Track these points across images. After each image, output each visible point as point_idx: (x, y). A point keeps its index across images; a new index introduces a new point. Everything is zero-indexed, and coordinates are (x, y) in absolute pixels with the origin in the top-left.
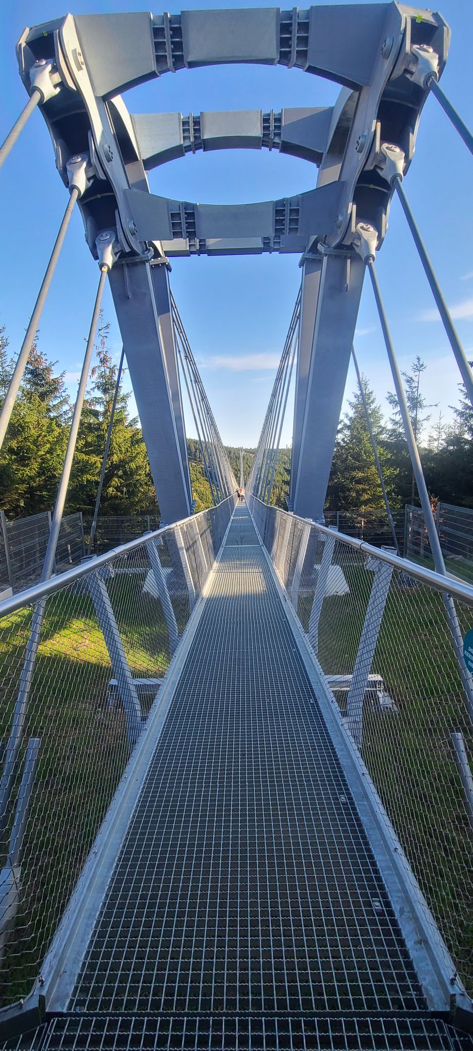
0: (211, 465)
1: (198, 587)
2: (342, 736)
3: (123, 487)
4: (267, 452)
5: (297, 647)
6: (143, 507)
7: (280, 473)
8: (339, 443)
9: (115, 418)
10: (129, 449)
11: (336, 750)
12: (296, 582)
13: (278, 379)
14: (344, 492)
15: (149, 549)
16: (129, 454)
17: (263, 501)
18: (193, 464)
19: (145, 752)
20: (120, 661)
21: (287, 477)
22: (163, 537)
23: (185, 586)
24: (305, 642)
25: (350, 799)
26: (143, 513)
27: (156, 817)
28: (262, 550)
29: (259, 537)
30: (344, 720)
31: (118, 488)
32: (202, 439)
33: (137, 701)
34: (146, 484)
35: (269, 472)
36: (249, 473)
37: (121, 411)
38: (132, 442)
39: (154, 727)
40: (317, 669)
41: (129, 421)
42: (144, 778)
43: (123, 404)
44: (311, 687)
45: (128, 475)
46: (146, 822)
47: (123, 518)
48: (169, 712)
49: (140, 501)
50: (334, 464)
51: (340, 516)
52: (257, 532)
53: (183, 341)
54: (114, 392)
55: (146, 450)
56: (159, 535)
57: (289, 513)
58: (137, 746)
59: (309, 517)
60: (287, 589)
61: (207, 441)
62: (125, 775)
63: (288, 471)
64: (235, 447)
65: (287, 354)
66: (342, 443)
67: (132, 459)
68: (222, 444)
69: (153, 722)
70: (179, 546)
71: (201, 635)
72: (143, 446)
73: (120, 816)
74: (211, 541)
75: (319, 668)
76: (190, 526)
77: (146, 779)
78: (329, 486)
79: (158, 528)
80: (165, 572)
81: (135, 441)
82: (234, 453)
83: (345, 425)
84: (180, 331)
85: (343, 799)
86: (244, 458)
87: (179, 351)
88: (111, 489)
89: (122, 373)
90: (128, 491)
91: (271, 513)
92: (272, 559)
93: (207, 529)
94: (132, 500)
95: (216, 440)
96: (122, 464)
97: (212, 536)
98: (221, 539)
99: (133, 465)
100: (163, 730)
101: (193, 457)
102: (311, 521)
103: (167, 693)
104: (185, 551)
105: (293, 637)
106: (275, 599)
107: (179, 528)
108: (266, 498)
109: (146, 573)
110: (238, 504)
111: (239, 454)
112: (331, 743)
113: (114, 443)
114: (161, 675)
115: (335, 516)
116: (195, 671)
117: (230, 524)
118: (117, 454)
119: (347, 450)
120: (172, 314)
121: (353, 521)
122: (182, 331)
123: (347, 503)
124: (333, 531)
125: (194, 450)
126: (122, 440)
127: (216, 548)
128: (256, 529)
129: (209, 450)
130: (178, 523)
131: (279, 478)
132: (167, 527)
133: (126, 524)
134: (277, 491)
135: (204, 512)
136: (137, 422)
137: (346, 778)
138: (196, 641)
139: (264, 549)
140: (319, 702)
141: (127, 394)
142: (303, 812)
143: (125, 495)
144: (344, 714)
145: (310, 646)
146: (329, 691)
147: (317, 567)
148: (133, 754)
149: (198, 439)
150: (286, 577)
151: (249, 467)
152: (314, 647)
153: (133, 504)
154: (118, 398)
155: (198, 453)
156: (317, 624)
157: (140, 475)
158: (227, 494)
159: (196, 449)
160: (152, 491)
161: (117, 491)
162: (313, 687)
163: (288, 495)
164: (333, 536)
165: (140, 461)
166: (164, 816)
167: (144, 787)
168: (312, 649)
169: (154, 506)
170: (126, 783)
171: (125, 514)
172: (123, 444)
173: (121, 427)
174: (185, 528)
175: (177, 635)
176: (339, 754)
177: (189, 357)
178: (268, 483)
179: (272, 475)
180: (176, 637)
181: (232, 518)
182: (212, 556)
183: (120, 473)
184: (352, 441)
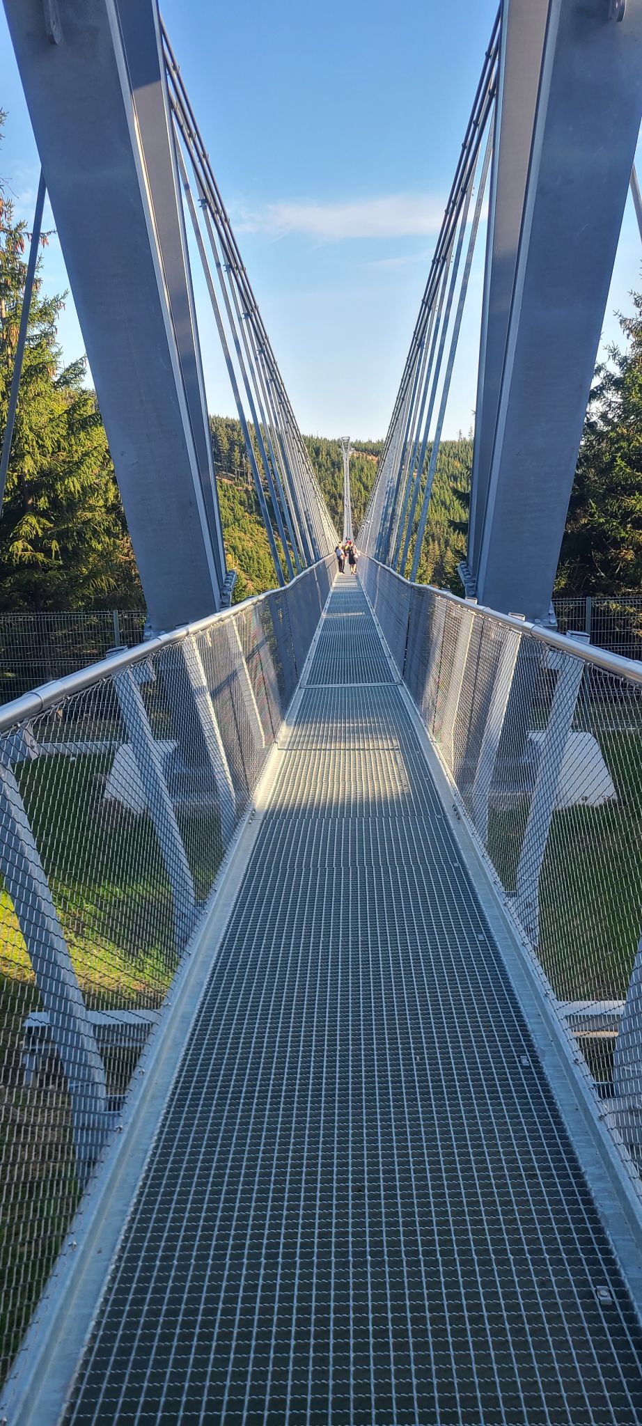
0: (272, 484)
1: (243, 785)
2: (601, 1145)
3: (50, 538)
4: (410, 449)
5: (488, 930)
6: (102, 590)
7: (443, 503)
8: (592, 426)
9: (26, 362)
10: (64, 444)
11: (587, 1177)
12: (484, 772)
13: (440, 260)
14: (603, 549)
15: (121, 690)
16: (63, 455)
17: (402, 573)
18: (225, 481)
19: (117, 1185)
20: (55, 963)
21: (461, 514)
22: (156, 662)
23: (209, 784)
24: (509, 919)
25: (623, 1295)
26: (101, 605)
27: (148, 1338)
28: (398, 694)
29: (393, 665)
30: (607, 1106)
31: (36, 543)
32: (249, 418)
33: (95, 1061)
34: (108, 531)
35: (415, 501)
36: (365, 505)
37: (39, 345)
38: (71, 426)
39: (140, 1123)
40: (537, 983)
41: (60, 372)
42: (118, 1247)
43: (44, 326)
44: (523, 1026)
45: (63, 509)
46: (124, 1351)
47: (51, 617)
48: (176, 1088)
49: (94, 574)
50: (579, 480)
51: (593, 609)
52: (387, 650)
53: (196, 159)
54: (21, 293)
55: (106, 445)
56: (142, 658)
57: (467, 601)
58: (98, 1170)
59: (516, 610)
60: (461, 789)
61: (260, 421)
62: (70, 1240)
63: (464, 498)
64: (330, 438)
65: (464, 191)
66: (601, 426)
67: (73, 468)
68: (297, 430)
69: (138, 1112)
70: (194, 684)
71: (252, 903)
72: (99, 436)
73: (61, 1336)
74: (272, 674)
75: (543, 982)
76: (220, 634)
77: (123, 1248)
78: (566, 535)
79: (141, 640)
80: (161, 749)
81: (77, 423)
82: (328, 454)
83: (609, 377)
84: (186, 132)
85: (604, 1294)
86: (352, 465)
87: (187, 187)
88: (19, 544)
89: (40, 246)
90: (64, 549)
91: (421, 604)
92: (424, 716)
93: (262, 644)
94: (72, 570)
95: (281, 419)
96: (46, 480)
97: (276, 661)
98: (297, 669)
99: (74, 484)
100: (161, 1132)
101: (225, 464)
102: (520, 619)
103: (169, 1043)
104: (209, 698)
105: (479, 907)
106: (433, 815)
107: (193, 639)
108: (408, 567)
109: (112, 753)
110: (338, 581)
111: (339, 454)
112: (573, 1160)
113: (25, 428)
114: (155, 1003)
115: (581, 611)
116: (238, 989)
117: (318, 632)
118: (32, 454)
119: (612, 442)
120: (164, 85)
121: (626, 623)
122: (192, 134)
123: (611, 577)
124: (579, 644)
125: (225, 446)
126: (45, 419)
127: (284, 690)
128: (384, 643)
129: (265, 445)
130: (194, 627)
131: (440, 516)
132: (165, 637)
133: (60, 633)
134: (435, 548)
135: (255, 600)
136: (82, 372)
137: (612, 1246)
138: (239, 916)
139: (404, 692)
140: (543, 1064)
141: (56, 300)
142: (508, 1326)
143: (57, 558)
144: (607, 1092)
145: (521, 927)
146: (570, 1042)
147: (537, 736)
148: (90, 1189)
149: (236, 417)
150: (461, 761)
151: (366, 488)
152: (529, 930)
153: (74, 582)
154: (32, 311)
155: (237, 455)
156: (538, 872)
157: (92, 509)
158: (311, 555)
159: (232, 443)
160: (125, 548)
161: (36, 549)
162: (529, 1027)
163: (464, 558)
164: (578, 655)
165: (91, 473)
166: (167, 1337)
167: (117, 1268)
168: (524, 934)
169: (130, 586)
170: (72, 1258)
171: (57, 607)
172: (49, 428)
173: (41, 386)
174: (209, 638)
175: (192, 901)
176: (593, 1187)
177: (211, 201)
178: (414, 528)
179: (424, 508)
180: (191, 907)
181: (324, 615)
182: (275, 710)
183: (43, 503)
184: (627, 418)
